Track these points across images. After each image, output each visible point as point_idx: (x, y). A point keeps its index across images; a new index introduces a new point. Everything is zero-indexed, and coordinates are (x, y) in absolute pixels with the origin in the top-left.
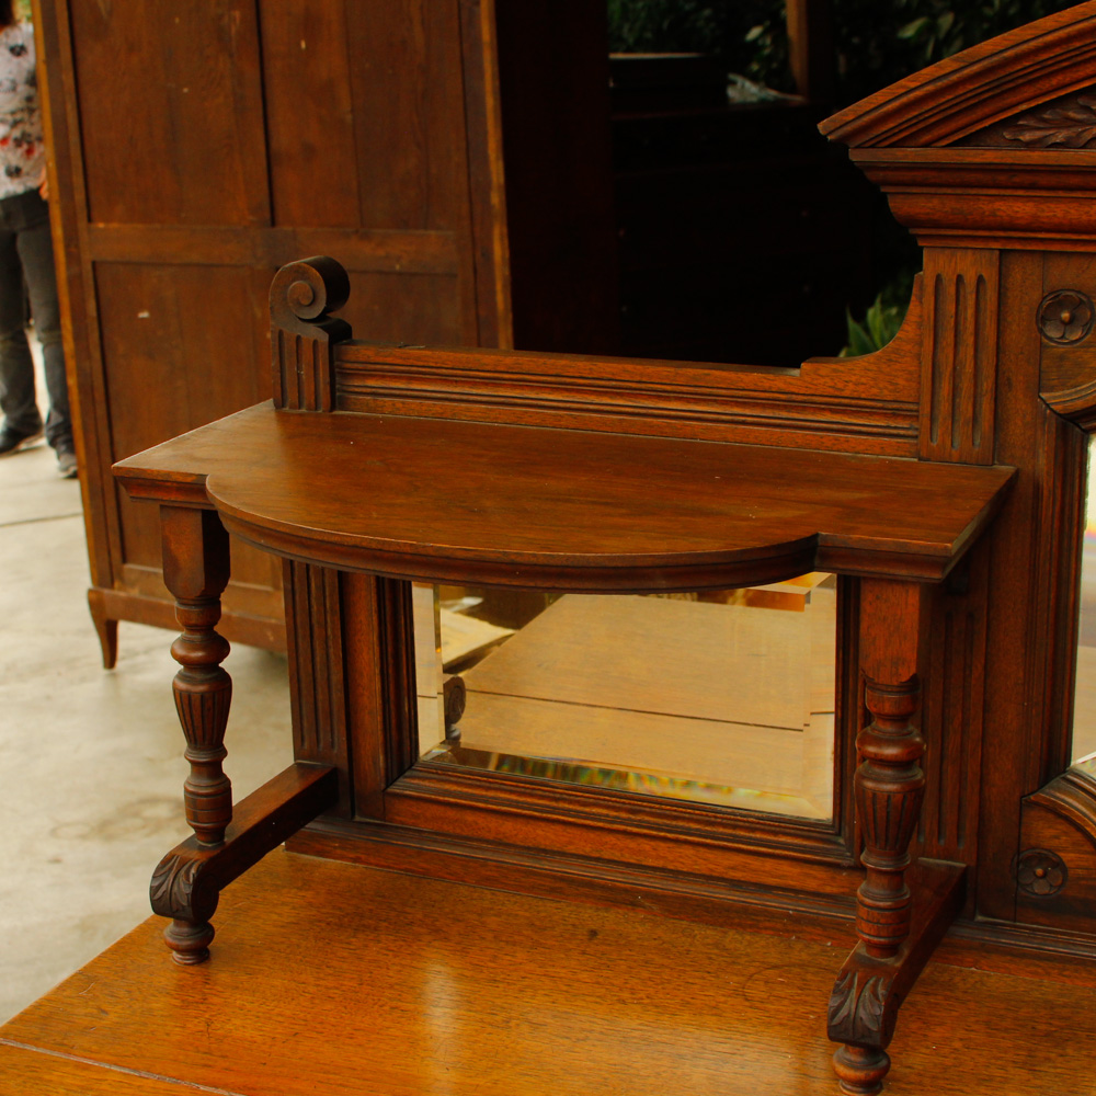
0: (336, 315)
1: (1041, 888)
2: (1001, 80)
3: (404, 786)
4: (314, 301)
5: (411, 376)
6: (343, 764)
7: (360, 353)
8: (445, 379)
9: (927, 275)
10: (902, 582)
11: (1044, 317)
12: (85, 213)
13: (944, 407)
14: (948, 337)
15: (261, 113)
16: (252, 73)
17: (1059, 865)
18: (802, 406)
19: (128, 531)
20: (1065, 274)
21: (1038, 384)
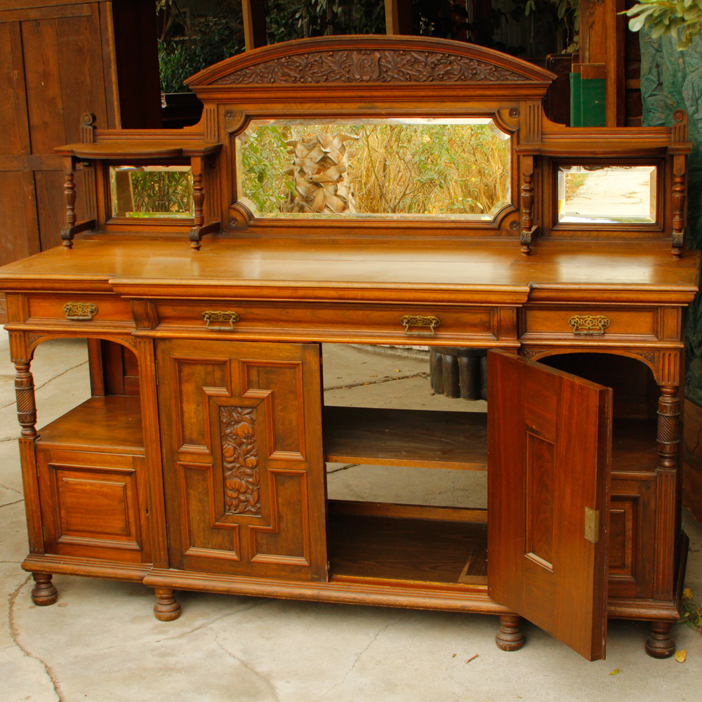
0: (94, 125)
1: (234, 225)
2: (214, 73)
3: (109, 222)
4: (89, 121)
5: (110, 135)
6: (96, 218)
7: (99, 131)
8: (117, 135)
9: (204, 111)
10: (197, 156)
11: (225, 116)
13: (209, 133)
14: (209, 120)
15: (26, 110)
16: (23, 95)
17: (237, 220)
18: (184, 135)
20: (228, 107)
21: (226, 128)
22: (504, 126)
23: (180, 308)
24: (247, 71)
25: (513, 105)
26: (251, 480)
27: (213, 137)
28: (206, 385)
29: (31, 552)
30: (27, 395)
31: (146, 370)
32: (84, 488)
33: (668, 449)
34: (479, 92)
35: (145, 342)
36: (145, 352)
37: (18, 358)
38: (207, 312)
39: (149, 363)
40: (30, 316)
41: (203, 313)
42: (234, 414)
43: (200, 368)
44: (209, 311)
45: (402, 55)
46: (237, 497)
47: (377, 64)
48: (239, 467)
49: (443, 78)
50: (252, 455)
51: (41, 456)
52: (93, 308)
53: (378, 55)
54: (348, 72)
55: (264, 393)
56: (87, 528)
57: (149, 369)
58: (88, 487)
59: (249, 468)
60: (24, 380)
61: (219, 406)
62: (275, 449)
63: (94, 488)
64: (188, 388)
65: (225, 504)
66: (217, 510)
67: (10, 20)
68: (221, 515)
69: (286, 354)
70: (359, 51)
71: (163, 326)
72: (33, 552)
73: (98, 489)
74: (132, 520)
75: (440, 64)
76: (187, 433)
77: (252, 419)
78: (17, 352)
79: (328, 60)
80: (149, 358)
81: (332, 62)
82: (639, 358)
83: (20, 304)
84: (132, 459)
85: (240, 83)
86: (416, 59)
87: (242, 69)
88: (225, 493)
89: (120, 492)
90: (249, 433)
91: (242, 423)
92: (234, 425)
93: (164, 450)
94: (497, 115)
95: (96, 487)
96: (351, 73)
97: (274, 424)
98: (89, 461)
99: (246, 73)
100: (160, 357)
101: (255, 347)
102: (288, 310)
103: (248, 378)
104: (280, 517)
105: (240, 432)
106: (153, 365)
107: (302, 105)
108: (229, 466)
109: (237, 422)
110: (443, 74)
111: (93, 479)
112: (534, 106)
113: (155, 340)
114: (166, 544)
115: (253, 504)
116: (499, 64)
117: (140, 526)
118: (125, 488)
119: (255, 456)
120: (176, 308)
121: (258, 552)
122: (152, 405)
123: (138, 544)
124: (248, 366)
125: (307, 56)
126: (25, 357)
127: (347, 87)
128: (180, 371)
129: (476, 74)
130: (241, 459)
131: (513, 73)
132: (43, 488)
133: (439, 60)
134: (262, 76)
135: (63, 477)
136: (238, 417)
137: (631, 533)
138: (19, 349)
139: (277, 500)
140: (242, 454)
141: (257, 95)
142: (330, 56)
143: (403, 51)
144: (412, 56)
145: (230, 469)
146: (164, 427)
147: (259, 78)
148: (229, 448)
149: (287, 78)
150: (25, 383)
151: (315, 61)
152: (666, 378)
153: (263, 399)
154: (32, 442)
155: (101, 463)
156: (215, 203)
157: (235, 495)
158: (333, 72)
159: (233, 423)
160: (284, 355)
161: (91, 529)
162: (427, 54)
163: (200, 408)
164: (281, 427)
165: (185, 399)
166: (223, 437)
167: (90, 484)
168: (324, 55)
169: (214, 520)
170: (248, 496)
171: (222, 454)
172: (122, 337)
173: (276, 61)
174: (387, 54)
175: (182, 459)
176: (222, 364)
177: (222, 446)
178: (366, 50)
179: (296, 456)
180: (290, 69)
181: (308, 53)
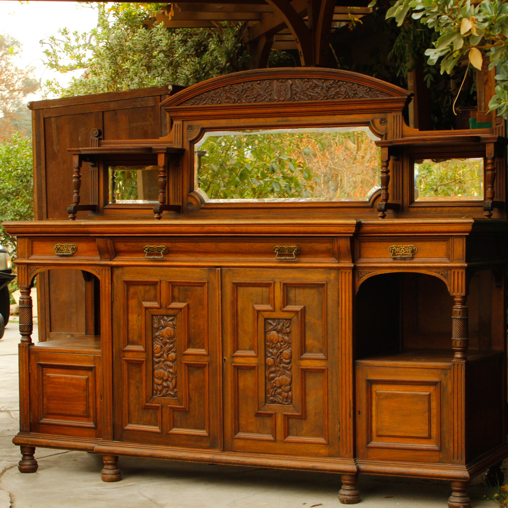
0: (99, 137)
2: (179, 98)
4: (96, 134)
5: (109, 144)
6: (97, 204)
7: (103, 141)
8: (114, 144)
9: (174, 126)
10: (162, 153)
11: (188, 129)
12: (46, 215)
13: (176, 141)
14: (176, 133)
17: (193, 204)
18: (159, 143)
19: (52, 321)
20: (190, 123)
21: (188, 138)
22: (376, 131)
23: (129, 244)
24: (203, 96)
25: (382, 116)
26: (171, 370)
27: (178, 144)
28: (144, 300)
29: (20, 430)
30: (26, 311)
31: (105, 290)
32: (59, 380)
33: (458, 344)
34: (358, 107)
35: (105, 270)
36: (105, 277)
37: (22, 284)
38: (147, 246)
39: (107, 285)
40: (32, 254)
41: (144, 247)
42: (162, 321)
43: (141, 287)
44: (148, 246)
45: (306, 81)
46: (162, 384)
47: (289, 89)
48: (164, 361)
49: (334, 97)
50: (172, 352)
51: (33, 357)
52: (74, 247)
53: (290, 82)
54: (270, 95)
55: (182, 305)
56: (59, 412)
57: (107, 289)
58: (63, 380)
59: (170, 361)
60: (25, 300)
61: (152, 316)
62: (188, 347)
63: (67, 381)
64: (133, 303)
65: (153, 389)
66: (147, 394)
67: (95, 111)
68: (150, 398)
69: (197, 275)
70: (278, 79)
71: (118, 258)
72: (22, 431)
73: (69, 381)
74: (91, 405)
75: (332, 87)
76: (130, 336)
77: (173, 324)
78: (22, 279)
79: (256, 86)
80: (107, 281)
81: (260, 88)
82: (437, 275)
83: (26, 245)
84: (93, 358)
85: (198, 104)
86: (316, 84)
87: (200, 94)
88: (153, 381)
89: (84, 383)
90: (171, 335)
91: (167, 328)
92: (161, 329)
93: (114, 349)
94: (371, 123)
95: (68, 380)
96: (272, 96)
97: (188, 328)
98: (64, 360)
99: (202, 98)
100: (115, 281)
101: (177, 271)
102: (199, 244)
103: (172, 294)
104: (190, 399)
105: (165, 334)
106: (110, 286)
107: (239, 120)
108: (157, 360)
109: (164, 327)
110: (334, 95)
111: (67, 374)
112: (397, 116)
113: (112, 268)
114: (112, 421)
115: (172, 388)
116: (372, 86)
117: (96, 409)
118: (87, 380)
119: (175, 352)
120: (127, 244)
121: (174, 426)
122: (107, 315)
123: (94, 424)
124: (173, 285)
125: (242, 84)
126: (26, 284)
127: (268, 105)
128: (128, 291)
129: (356, 94)
130: (165, 355)
131: (382, 92)
132: (32, 381)
133: (331, 85)
134: (212, 100)
135: (46, 373)
136: (164, 323)
137: (435, 411)
138: (23, 277)
139: (189, 386)
140: (166, 351)
141: (209, 113)
142: (259, 84)
143: (308, 79)
144: (313, 82)
145: (158, 363)
146: (115, 332)
147: (210, 101)
148: (157, 347)
149: (229, 100)
150: (25, 303)
151: (248, 88)
152: (456, 290)
153: (181, 309)
154: (27, 346)
155: (72, 361)
156: (178, 191)
157: (160, 382)
158: (260, 95)
159: (161, 328)
160: (195, 276)
161: (63, 412)
162: (323, 81)
163: (140, 318)
164: (193, 330)
165: (130, 311)
166: (154, 338)
167: (65, 378)
168: (254, 83)
169: (145, 401)
170: (169, 383)
171: (153, 351)
172: (91, 267)
173: (222, 88)
174: (297, 81)
175: (126, 356)
176: (154, 284)
177: (153, 345)
178: (282, 79)
179: (203, 351)
180: (231, 94)
181: (244, 82)
